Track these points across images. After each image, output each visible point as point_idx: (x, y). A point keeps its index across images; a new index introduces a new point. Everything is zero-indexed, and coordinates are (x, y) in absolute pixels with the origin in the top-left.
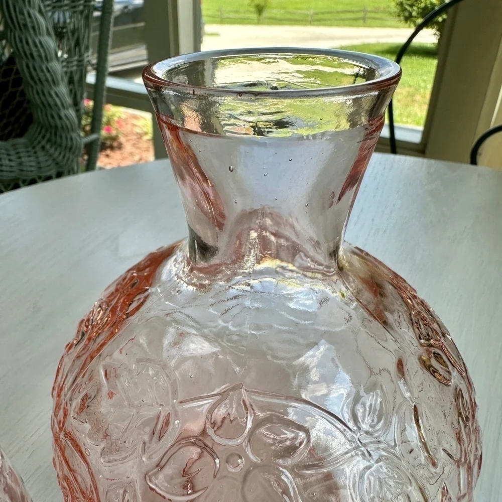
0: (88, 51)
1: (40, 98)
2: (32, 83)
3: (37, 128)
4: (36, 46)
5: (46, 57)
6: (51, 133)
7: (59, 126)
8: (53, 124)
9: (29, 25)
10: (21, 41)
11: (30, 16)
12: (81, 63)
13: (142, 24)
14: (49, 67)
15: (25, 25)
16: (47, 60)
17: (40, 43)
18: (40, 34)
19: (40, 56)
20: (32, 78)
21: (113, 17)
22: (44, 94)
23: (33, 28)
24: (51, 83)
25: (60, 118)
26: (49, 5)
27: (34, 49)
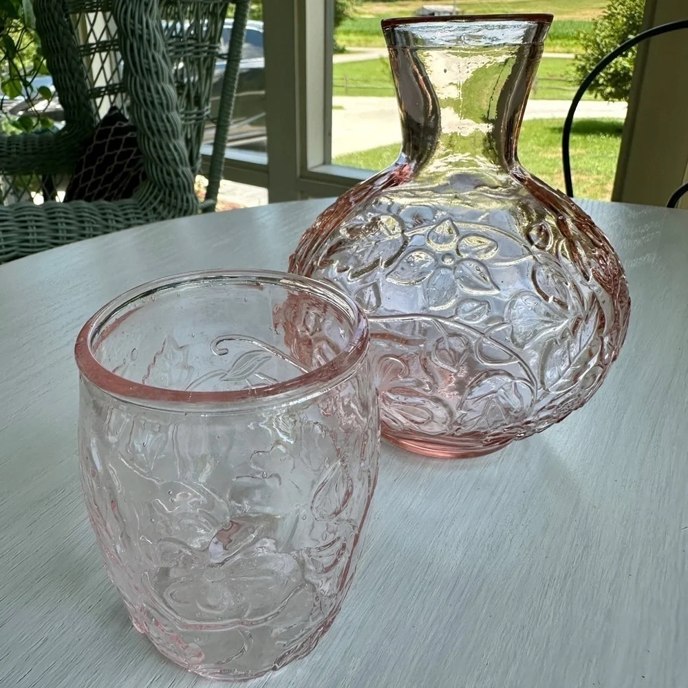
0: (208, 105)
1: (157, 152)
2: (149, 133)
3: (149, 188)
4: (158, 92)
5: (168, 105)
6: (165, 194)
7: (175, 184)
8: (168, 182)
9: (153, 70)
10: (142, 87)
11: (154, 60)
12: (200, 117)
13: (263, 92)
14: (169, 116)
15: (149, 70)
16: (168, 109)
17: (163, 89)
18: (163, 80)
19: (161, 104)
20: (150, 128)
21: (238, 74)
22: (162, 148)
23: (157, 73)
24: (171, 136)
25: (177, 175)
26: (171, 51)
27: (155, 96)
